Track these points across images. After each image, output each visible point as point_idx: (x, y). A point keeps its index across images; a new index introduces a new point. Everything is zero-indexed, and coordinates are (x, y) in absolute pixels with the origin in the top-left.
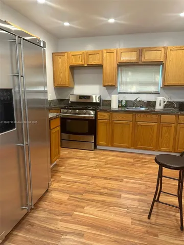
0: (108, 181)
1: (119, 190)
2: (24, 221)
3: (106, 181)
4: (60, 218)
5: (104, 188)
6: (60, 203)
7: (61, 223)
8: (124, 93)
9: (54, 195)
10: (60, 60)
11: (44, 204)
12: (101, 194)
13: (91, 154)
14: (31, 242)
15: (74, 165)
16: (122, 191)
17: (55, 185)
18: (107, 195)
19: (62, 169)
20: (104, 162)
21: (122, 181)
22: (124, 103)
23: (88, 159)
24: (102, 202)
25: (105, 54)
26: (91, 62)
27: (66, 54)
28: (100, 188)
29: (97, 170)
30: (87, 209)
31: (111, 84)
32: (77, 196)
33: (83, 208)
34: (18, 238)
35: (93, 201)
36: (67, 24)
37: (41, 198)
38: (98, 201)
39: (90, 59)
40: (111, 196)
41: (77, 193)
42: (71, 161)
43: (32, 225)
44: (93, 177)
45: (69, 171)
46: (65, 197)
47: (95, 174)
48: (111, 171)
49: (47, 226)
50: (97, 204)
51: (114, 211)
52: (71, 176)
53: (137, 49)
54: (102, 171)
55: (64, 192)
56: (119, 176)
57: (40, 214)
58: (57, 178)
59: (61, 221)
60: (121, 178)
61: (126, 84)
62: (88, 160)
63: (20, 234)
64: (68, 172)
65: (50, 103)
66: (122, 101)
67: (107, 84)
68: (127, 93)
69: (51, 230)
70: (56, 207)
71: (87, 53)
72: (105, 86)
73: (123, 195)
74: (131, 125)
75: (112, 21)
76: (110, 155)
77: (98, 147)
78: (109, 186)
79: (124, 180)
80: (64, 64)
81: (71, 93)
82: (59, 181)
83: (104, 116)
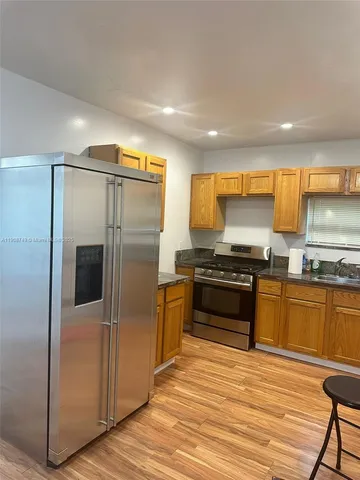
0: (255, 413)
1: (269, 433)
2: (99, 444)
3: (249, 411)
4: (152, 452)
5: (243, 422)
6: (160, 429)
7: (152, 461)
8: (319, 246)
9: (155, 414)
10: (203, 186)
11: (135, 426)
12: (234, 431)
13: (240, 356)
14: (100, 476)
15: (203, 371)
16: (275, 435)
17: (160, 399)
18: (245, 435)
19: (180, 374)
20: (260, 376)
21: (281, 416)
22: (316, 266)
23: (231, 365)
24: (229, 445)
25: (280, 178)
26: (254, 190)
27: (213, 177)
28: (235, 421)
29: (241, 388)
30: (200, 449)
31: (289, 228)
32: (191, 425)
33: (194, 446)
34: (84, 465)
35: (214, 439)
36: (213, 133)
37: (133, 415)
38: (223, 442)
39: (253, 186)
40: (251, 439)
41: (191, 420)
42: (200, 364)
43: (109, 453)
44: (230, 399)
45: (192, 380)
46: (170, 422)
47: (235, 395)
48: (267, 396)
49: (131, 460)
50: (220, 447)
51: (245, 466)
52: (192, 389)
53: (341, 168)
54: (251, 391)
55: (172, 413)
56: (278, 407)
57: (124, 440)
58: (169, 388)
59: (153, 457)
60: (282, 412)
61: (323, 229)
62: (231, 367)
63: (89, 461)
64: (189, 382)
65: (180, 255)
66: (312, 261)
67: (282, 228)
68: (325, 247)
69: (133, 467)
70: (151, 435)
71: (247, 175)
72: (277, 232)
73: (272, 442)
74: (323, 311)
75: (287, 126)
76: (276, 365)
77: (257, 346)
78: (252, 420)
79: (287, 416)
80: (209, 192)
81: (218, 240)
82: (169, 394)
83: (271, 287)
